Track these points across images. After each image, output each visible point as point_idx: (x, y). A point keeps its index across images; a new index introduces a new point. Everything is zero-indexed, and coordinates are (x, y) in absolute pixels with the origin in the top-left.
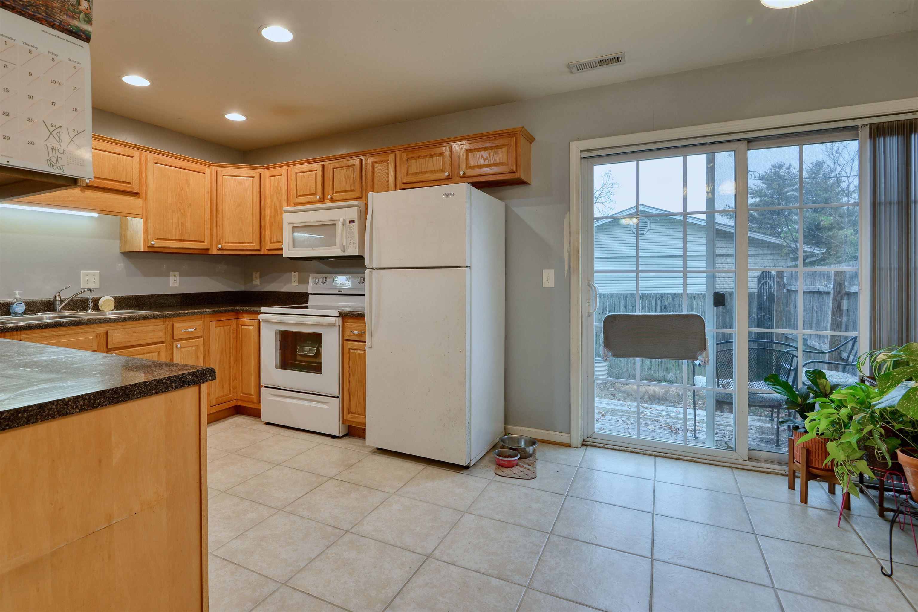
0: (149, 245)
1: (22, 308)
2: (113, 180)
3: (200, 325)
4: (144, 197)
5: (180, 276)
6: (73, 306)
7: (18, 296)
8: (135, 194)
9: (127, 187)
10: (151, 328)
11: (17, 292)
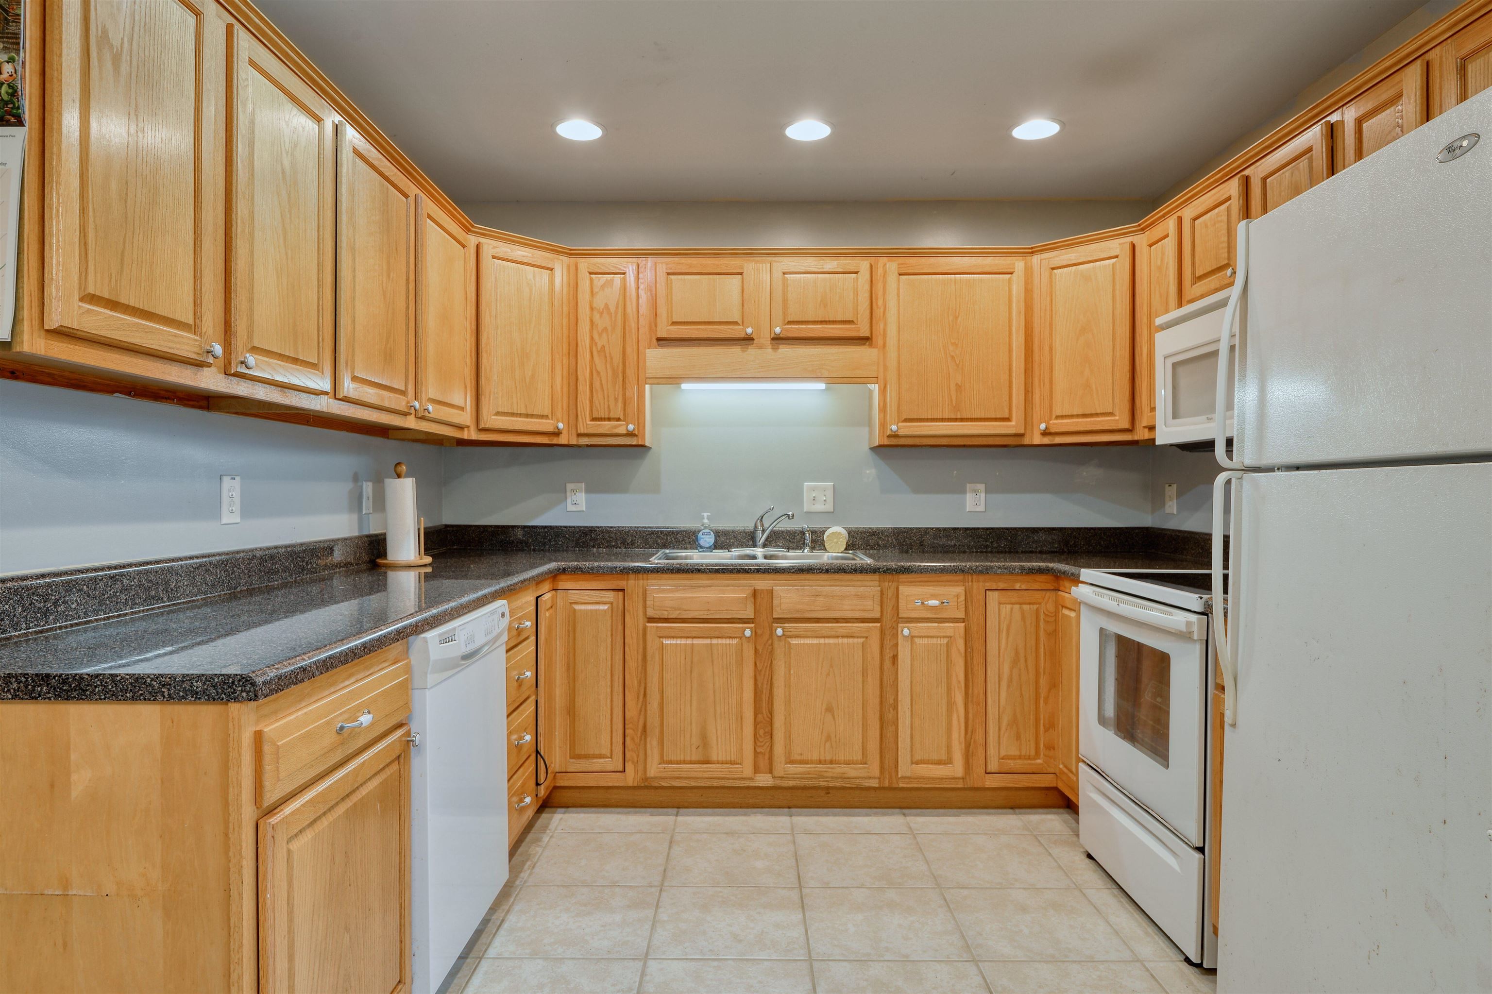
0: (889, 433)
1: (707, 540)
2: (822, 322)
3: (958, 596)
4: (880, 342)
5: (987, 492)
6: (790, 541)
7: (706, 521)
8: (864, 340)
9: (847, 329)
10: (851, 590)
11: (705, 515)
